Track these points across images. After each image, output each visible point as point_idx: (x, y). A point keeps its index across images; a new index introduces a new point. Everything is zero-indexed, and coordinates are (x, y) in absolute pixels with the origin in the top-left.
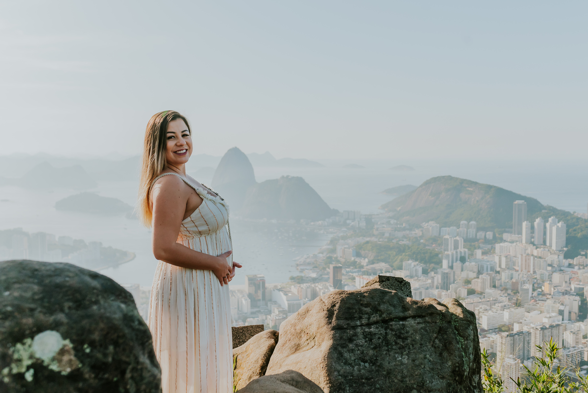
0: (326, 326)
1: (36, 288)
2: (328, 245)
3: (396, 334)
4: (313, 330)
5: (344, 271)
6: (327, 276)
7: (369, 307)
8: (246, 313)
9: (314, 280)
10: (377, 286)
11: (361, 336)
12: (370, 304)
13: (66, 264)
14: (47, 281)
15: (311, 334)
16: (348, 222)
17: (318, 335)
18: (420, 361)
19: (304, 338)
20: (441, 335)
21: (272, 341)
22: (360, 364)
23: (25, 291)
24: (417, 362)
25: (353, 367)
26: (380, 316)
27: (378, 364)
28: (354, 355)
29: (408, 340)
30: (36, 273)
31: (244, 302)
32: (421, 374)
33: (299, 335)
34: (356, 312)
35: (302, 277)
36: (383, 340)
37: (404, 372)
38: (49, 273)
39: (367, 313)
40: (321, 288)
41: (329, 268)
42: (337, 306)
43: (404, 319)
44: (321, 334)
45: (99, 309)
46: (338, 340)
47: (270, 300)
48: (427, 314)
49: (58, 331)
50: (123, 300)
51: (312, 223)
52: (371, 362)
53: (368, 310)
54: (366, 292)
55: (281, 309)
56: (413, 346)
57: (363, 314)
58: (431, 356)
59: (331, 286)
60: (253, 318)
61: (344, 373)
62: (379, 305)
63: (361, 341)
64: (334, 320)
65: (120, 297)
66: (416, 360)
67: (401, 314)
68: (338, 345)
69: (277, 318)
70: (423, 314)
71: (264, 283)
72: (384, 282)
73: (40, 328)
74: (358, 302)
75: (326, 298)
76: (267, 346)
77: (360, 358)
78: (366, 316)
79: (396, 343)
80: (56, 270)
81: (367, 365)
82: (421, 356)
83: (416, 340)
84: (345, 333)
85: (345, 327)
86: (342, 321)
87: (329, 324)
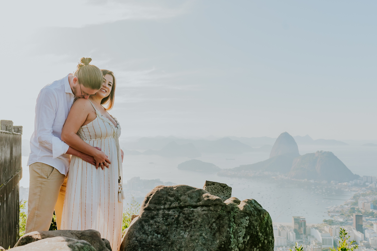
0: (142, 207)
3: (185, 217)
7: (174, 197)
11: (160, 216)
12: (175, 195)
18: (196, 237)
20: (219, 221)
22: (154, 235)
24: (193, 238)
25: (148, 236)
26: (179, 204)
27: (167, 236)
28: (152, 228)
29: (192, 221)
32: (193, 246)
34: (163, 199)
36: (176, 220)
37: (182, 243)
39: (171, 201)
42: (153, 195)
43: (196, 207)
46: (144, 217)
48: (212, 205)
52: (163, 234)
53: (172, 199)
56: (194, 226)
57: (167, 201)
58: (206, 235)
61: (140, 239)
62: (181, 196)
63: (160, 219)
64: (147, 204)
66: (193, 236)
67: (194, 204)
68: (143, 220)
70: (209, 204)
77: (155, 230)
78: (169, 203)
79: (184, 223)
81: (159, 236)
82: (198, 234)
83: (198, 222)
84: (151, 213)
85: (152, 209)
86: (152, 205)
87: (144, 207)
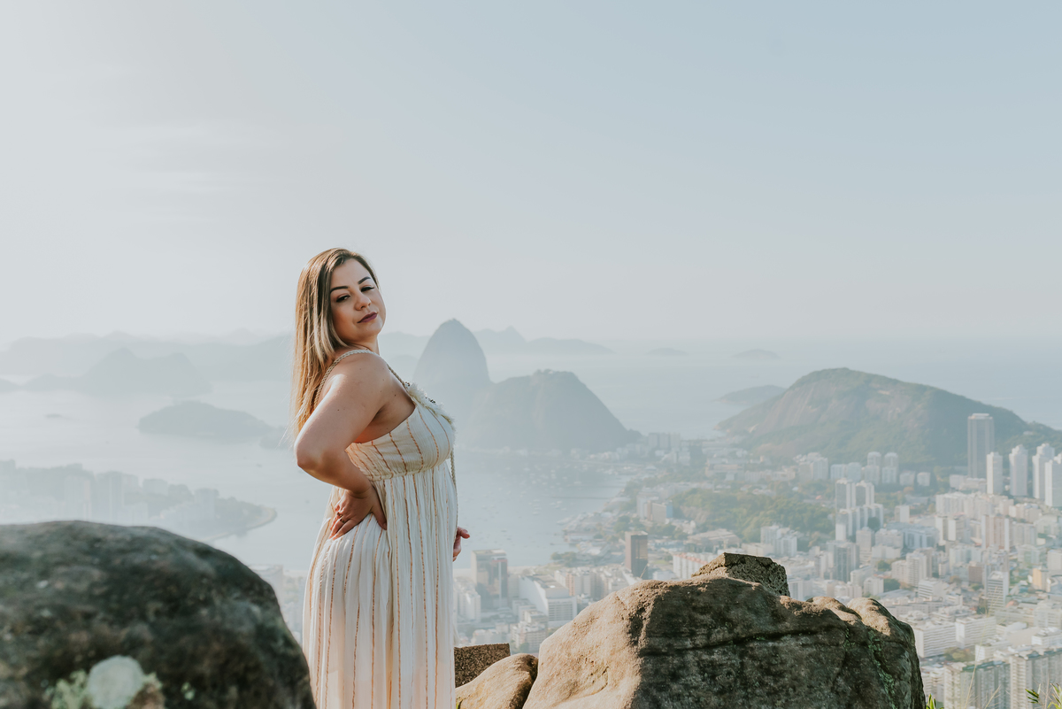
0: (628, 649)
1: (96, 574)
2: (622, 496)
3: (761, 667)
4: (602, 655)
5: (650, 545)
6: (619, 554)
7: (709, 613)
8: (472, 621)
9: (597, 561)
10: (722, 573)
11: (694, 669)
12: (711, 607)
13: (153, 529)
14: (117, 561)
15: (600, 662)
16: (658, 453)
17: (613, 665)
19: (586, 671)
20: (849, 670)
21: (526, 675)
23: (77, 580)
26: (730, 631)
28: (682, 704)
29: (784, 677)
30: (97, 545)
31: (469, 599)
33: (576, 664)
34: (684, 622)
35: (574, 554)
36: (738, 677)
38: (121, 545)
39: (705, 626)
40: (610, 575)
41: (624, 539)
42: (649, 610)
43: (776, 636)
44: (618, 664)
45: (212, 616)
46: (650, 675)
47: (517, 597)
48: (821, 628)
49: (134, 657)
50: (256, 598)
51: (592, 456)
53: (707, 618)
54: (703, 585)
55: (536, 614)
56: (795, 690)
57: (697, 627)
59: (627, 572)
60: (486, 629)
62: (728, 609)
63: (695, 679)
64: (642, 637)
65: (251, 593)
67: (771, 629)
68: (650, 685)
69: (529, 630)
70: (813, 628)
71: (505, 565)
72: (736, 567)
73: (101, 652)
74: (688, 603)
75: (627, 595)
76: (516, 685)
78: (704, 630)
79: (762, 684)
80: (135, 539)
83: (799, 678)
84: (664, 662)
85: (663, 651)
86: (657, 640)
87: (633, 646)
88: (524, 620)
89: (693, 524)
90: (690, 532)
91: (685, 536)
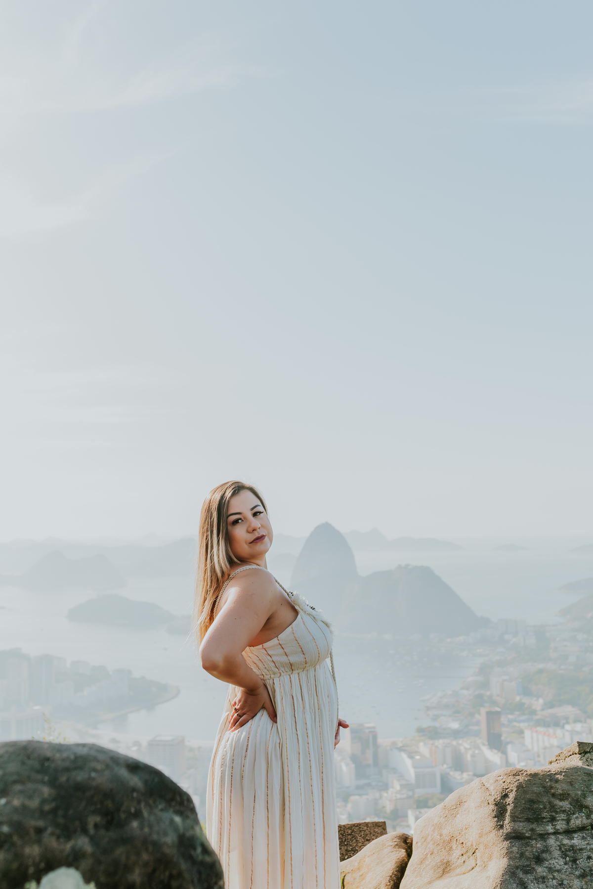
0: (494, 832)
1: (46, 791)
2: (476, 675)
4: (471, 837)
5: (504, 719)
6: (476, 728)
7: (567, 799)
8: (348, 786)
9: (456, 734)
10: (576, 761)
11: (557, 853)
12: (568, 794)
13: (92, 747)
14: (63, 779)
15: (469, 844)
16: (506, 637)
17: (481, 847)
19: (457, 852)
21: (402, 853)
23: (30, 797)
26: (588, 817)
28: (547, 887)
30: (46, 764)
31: (344, 768)
33: (447, 844)
34: (545, 808)
35: (435, 728)
38: (67, 764)
39: (564, 811)
40: (468, 747)
41: (480, 714)
42: (512, 796)
44: (486, 846)
45: (141, 827)
46: (516, 857)
47: (386, 766)
49: (77, 868)
50: (177, 808)
51: (448, 640)
53: (566, 805)
54: (560, 773)
55: (404, 782)
57: (557, 813)
59: (484, 745)
60: (360, 795)
63: (558, 862)
64: (506, 822)
65: (173, 803)
68: (517, 868)
69: (398, 796)
71: (375, 737)
72: (588, 755)
73: (50, 864)
74: (547, 790)
75: (492, 781)
76: (394, 861)
78: (563, 816)
80: (77, 758)
84: (528, 846)
85: (527, 835)
86: (521, 824)
87: (499, 830)
88: (393, 788)
89: (541, 701)
90: (539, 708)
91: (534, 712)
